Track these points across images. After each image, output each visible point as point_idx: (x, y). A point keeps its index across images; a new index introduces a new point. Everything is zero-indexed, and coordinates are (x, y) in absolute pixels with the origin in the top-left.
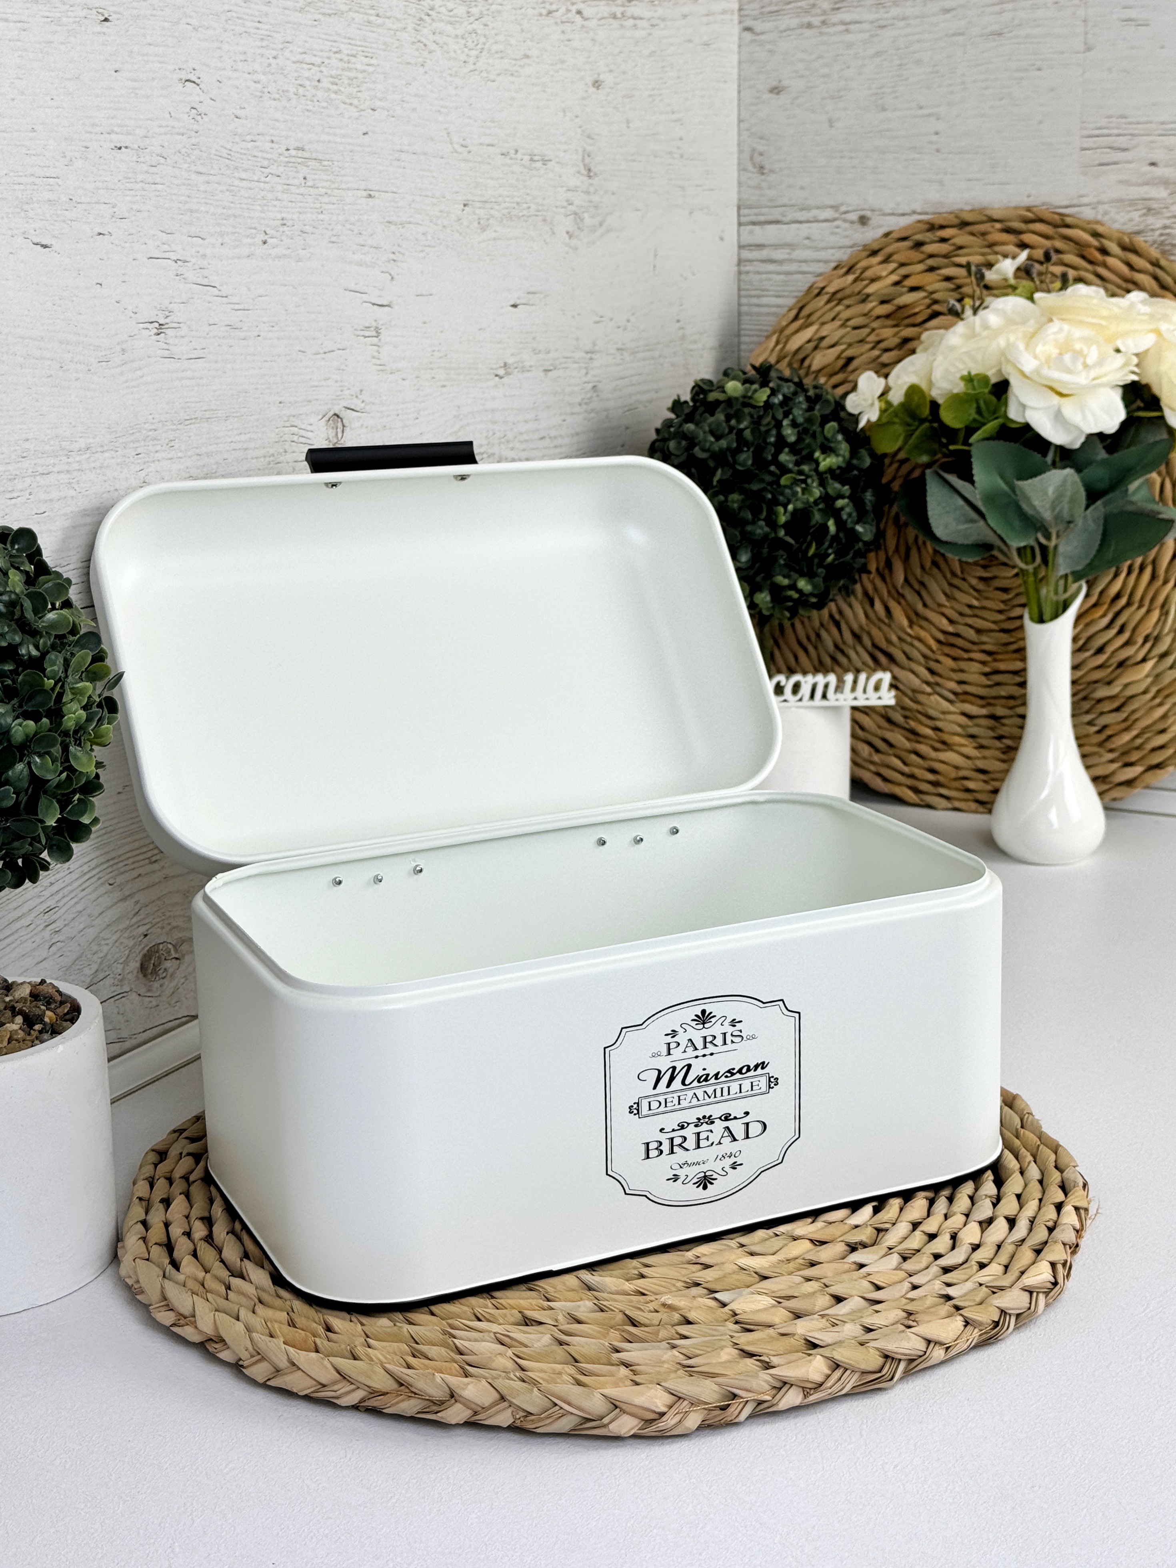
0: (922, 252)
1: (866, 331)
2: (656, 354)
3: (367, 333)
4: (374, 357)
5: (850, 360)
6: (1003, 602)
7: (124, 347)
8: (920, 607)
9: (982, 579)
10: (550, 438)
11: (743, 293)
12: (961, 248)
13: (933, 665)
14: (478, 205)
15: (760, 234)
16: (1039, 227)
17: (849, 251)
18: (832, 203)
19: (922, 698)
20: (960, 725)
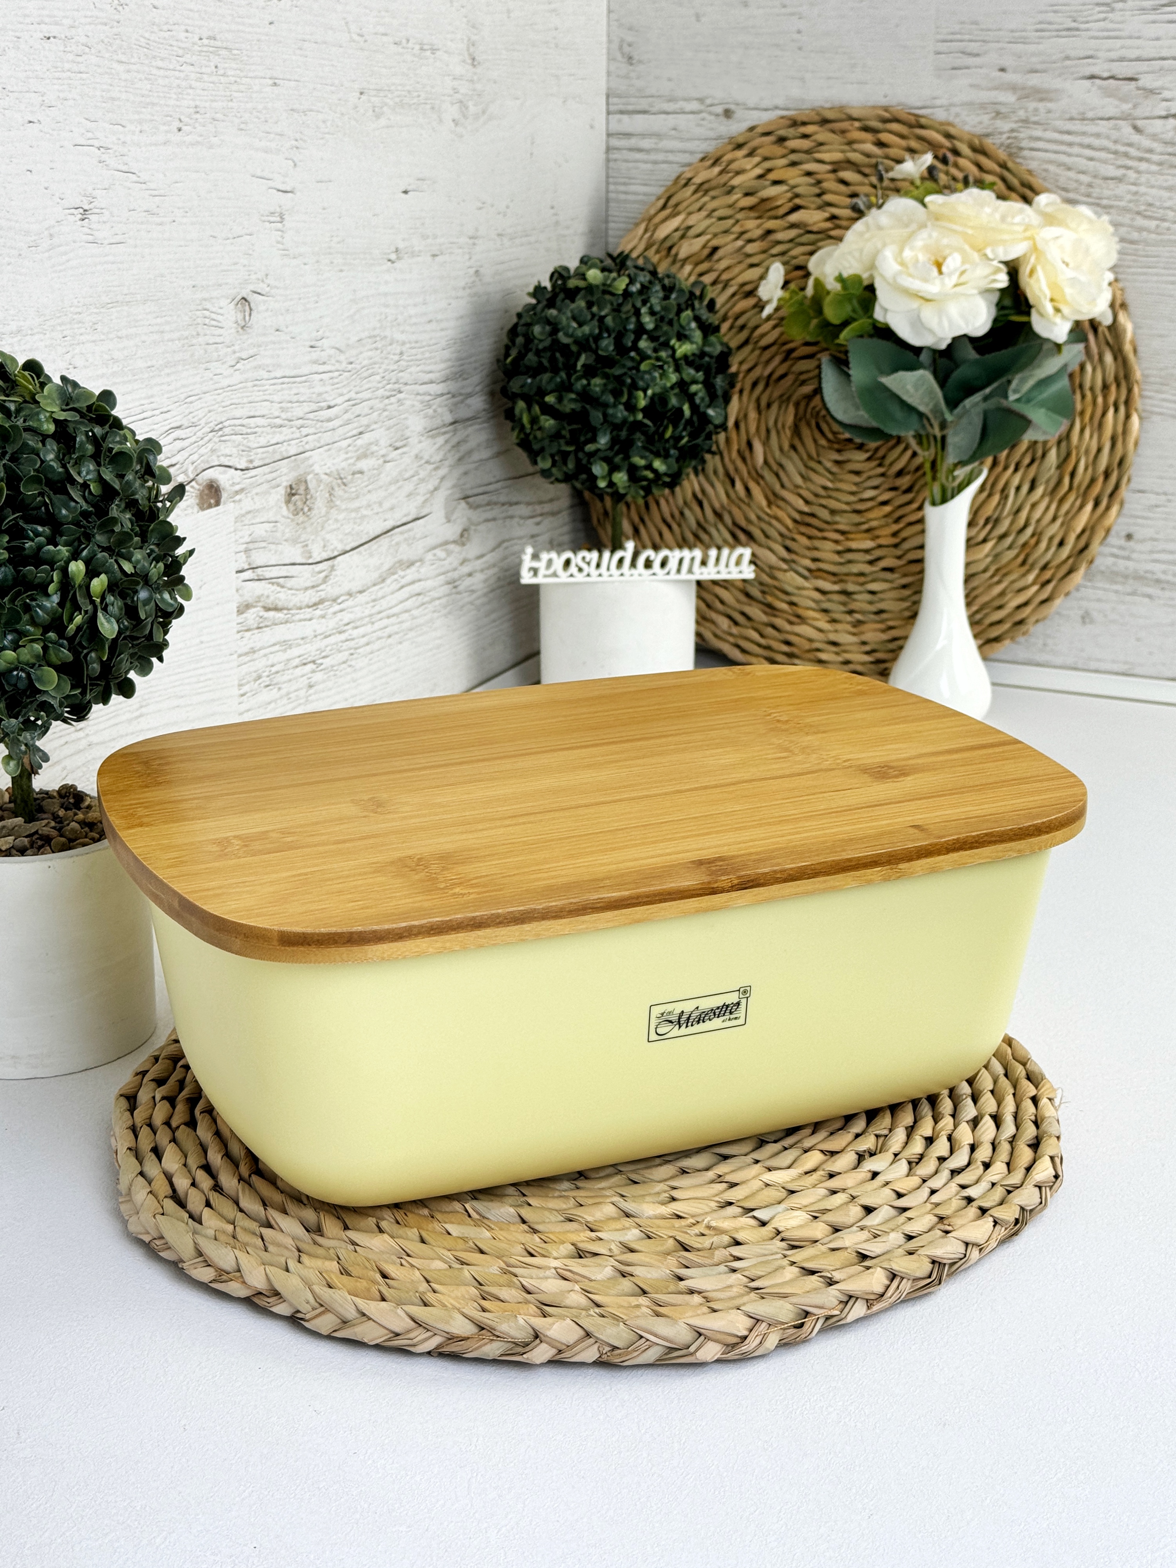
0: (785, 148)
1: (731, 222)
2: (532, 239)
3: (272, 219)
4: (278, 242)
5: (715, 249)
6: (856, 484)
7: (52, 231)
8: (777, 487)
9: (837, 463)
10: (437, 321)
11: (611, 180)
12: (821, 144)
13: (789, 543)
14: (374, 93)
15: (628, 123)
16: (895, 126)
17: (714, 143)
18: (698, 96)
19: (779, 575)
20: (814, 601)
